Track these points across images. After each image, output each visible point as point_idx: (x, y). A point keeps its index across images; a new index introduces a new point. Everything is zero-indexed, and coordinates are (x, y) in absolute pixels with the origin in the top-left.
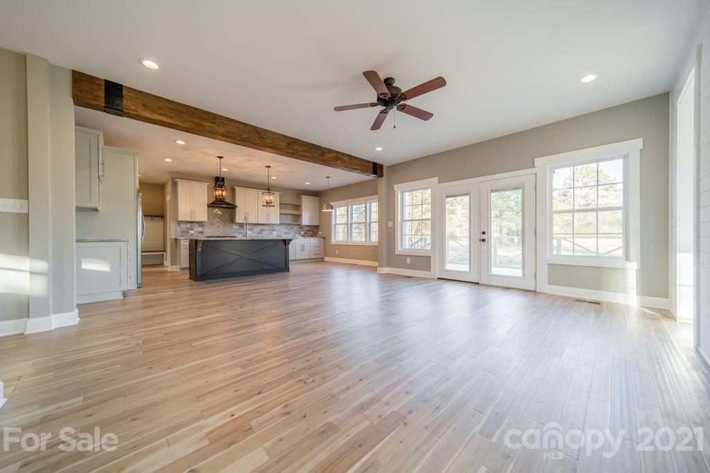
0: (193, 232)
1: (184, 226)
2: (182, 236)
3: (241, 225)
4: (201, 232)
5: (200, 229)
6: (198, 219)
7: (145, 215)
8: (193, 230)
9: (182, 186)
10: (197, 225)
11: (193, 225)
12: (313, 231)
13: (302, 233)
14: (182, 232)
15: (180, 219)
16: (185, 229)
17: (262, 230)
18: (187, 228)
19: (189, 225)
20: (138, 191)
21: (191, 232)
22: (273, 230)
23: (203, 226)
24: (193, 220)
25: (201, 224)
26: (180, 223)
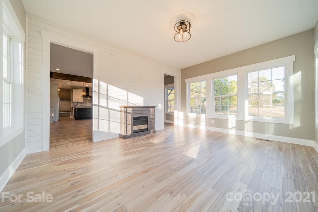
0: (78, 105)
1: (75, 103)
2: (74, 107)
4: (81, 105)
5: (81, 104)
6: (80, 101)
7: (61, 99)
9: (74, 91)
11: (78, 103)
15: (73, 101)
18: (76, 104)
19: (77, 103)
20: (59, 94)
26: (74, 102)
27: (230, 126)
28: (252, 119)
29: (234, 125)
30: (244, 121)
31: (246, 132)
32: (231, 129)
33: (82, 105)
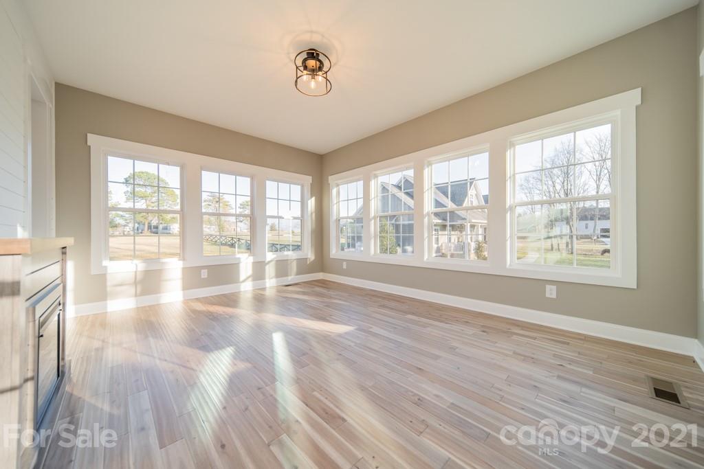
27: (242, 277)
28: (275, 258)
29: (250, 272)
30: (264, 262)
31: (267, 280)
32: (244, 281)
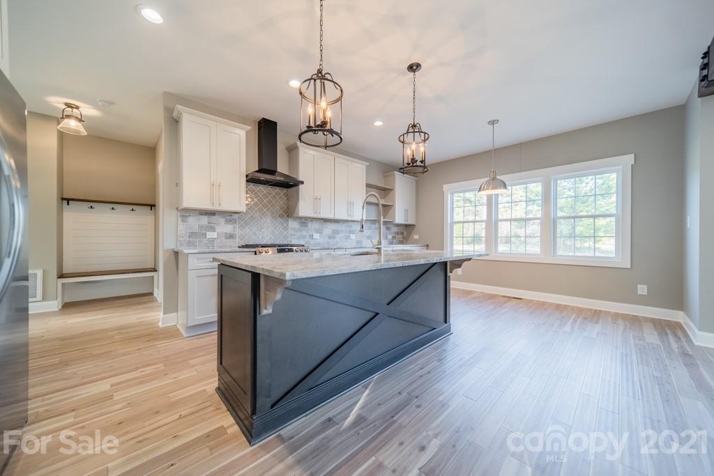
0: (214, 235)
1: (195, 222)
2: (190, 244)
3: (305, 221)
4: (231, 236)
5: (228, 228)
6: (226, 207)
8: (213, 229)
10: (222, 221)
11: (214, 219)
12: (403, 233)
13: (390, 237)
14: (192, 235)
15: (186, 203)
16: (196, 229)
17: (335, 232)
18: (201, 227)
19: (204, 220)
21: (211, 235)
22: (351, 232)
23: (234, 222)
24: (216, 208)
25: (229, 215)
26: (186, 212)
33: (238, 232)
